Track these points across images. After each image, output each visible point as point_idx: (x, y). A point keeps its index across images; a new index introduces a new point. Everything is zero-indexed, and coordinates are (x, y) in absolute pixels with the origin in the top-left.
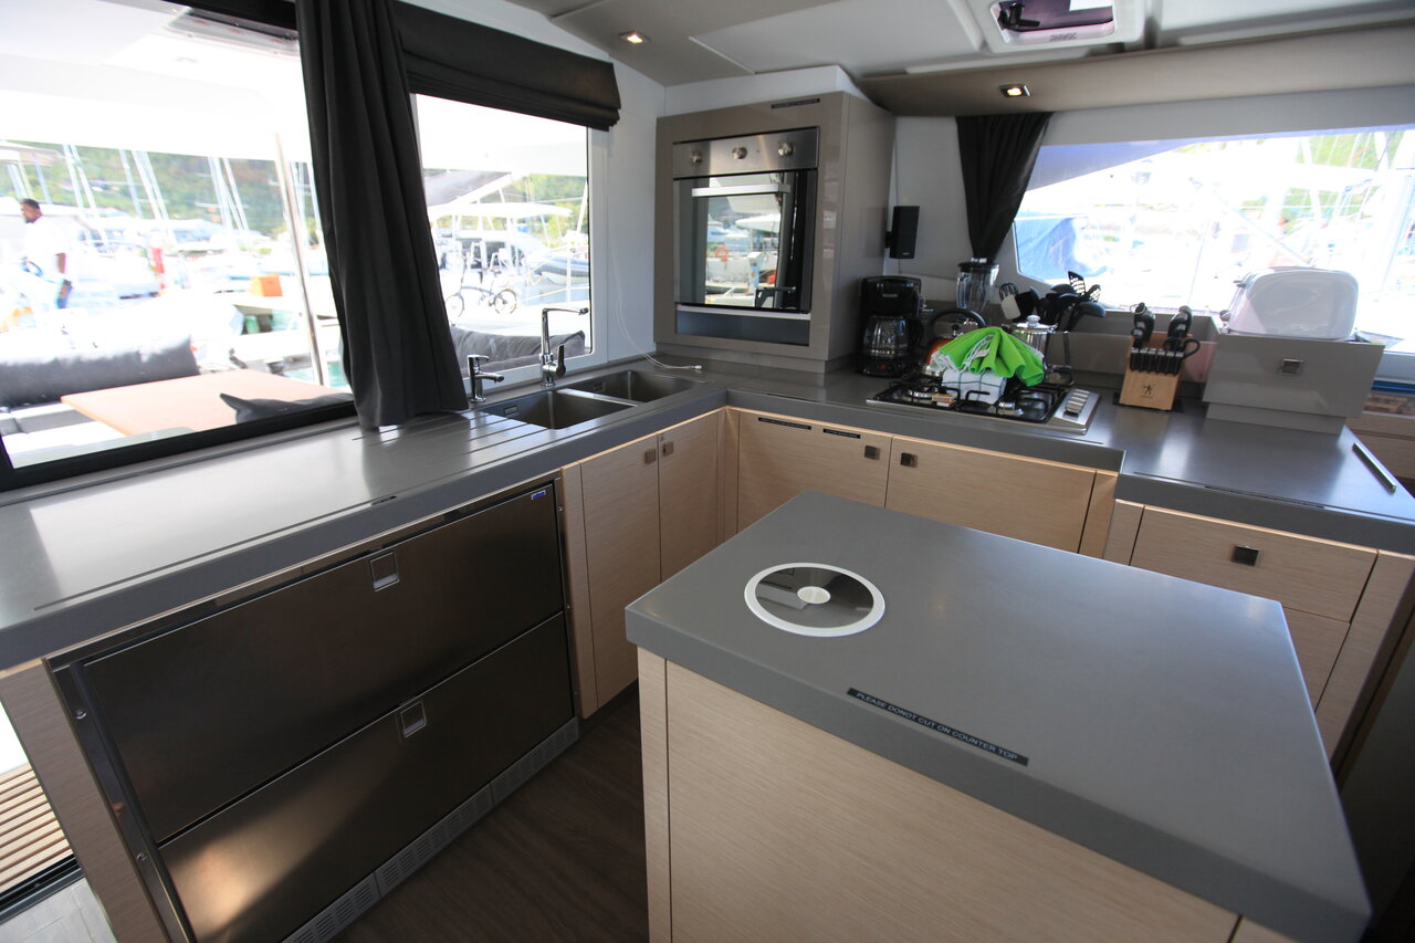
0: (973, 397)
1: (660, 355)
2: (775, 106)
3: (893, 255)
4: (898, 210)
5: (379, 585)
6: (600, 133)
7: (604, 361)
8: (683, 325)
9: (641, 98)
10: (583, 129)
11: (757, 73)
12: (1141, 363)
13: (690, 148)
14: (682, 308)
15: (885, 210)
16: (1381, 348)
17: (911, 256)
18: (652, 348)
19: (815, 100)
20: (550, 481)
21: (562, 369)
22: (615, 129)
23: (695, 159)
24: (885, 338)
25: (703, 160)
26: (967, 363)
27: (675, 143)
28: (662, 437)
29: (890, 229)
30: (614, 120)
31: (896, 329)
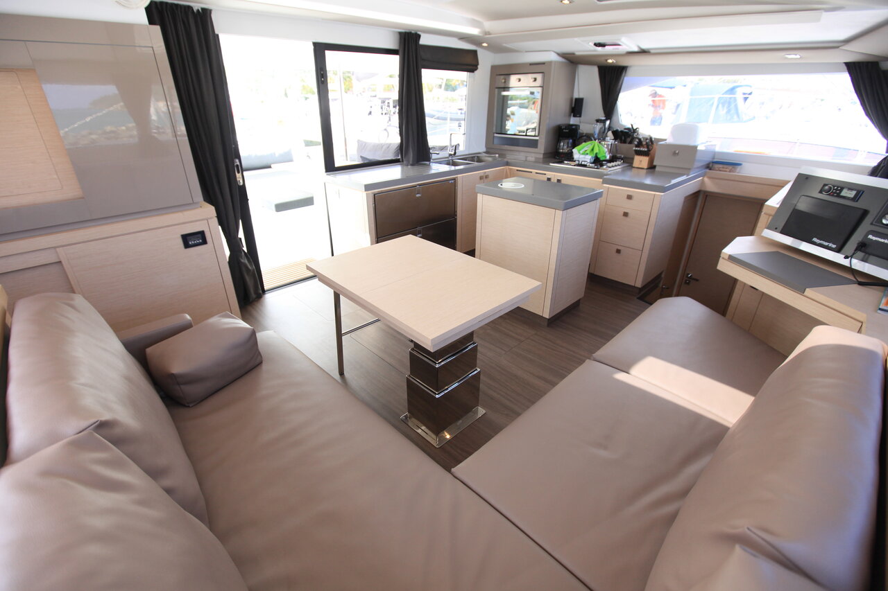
0: (583, 163)
1: (486, 152)
2: (531, 64)
3: (574, 116)
4: (576, 99)
5: (417, 195)
6: (471, 74)
7: (467, 153)
8: (496, 141)
9: (486, 60)
10: (466, 73)
11: (526, 52)
12: (639, 153)
13: (502, 77)
14: (496, 135)
15: (572, 99)
16: (696, 147)
17: (580, 116)
18: (484, 150)
19: (543, 63)
20: (454, 179)
21: (455, 153)
22: (476, 72)
23: (503, 81)
24: (564, 146)
25: (506, 81)
26: (581, 152)
27: (497, 75)
28: (485, 173)
29: (573, 105)
30: (476, 69)
31: (568, 143)
